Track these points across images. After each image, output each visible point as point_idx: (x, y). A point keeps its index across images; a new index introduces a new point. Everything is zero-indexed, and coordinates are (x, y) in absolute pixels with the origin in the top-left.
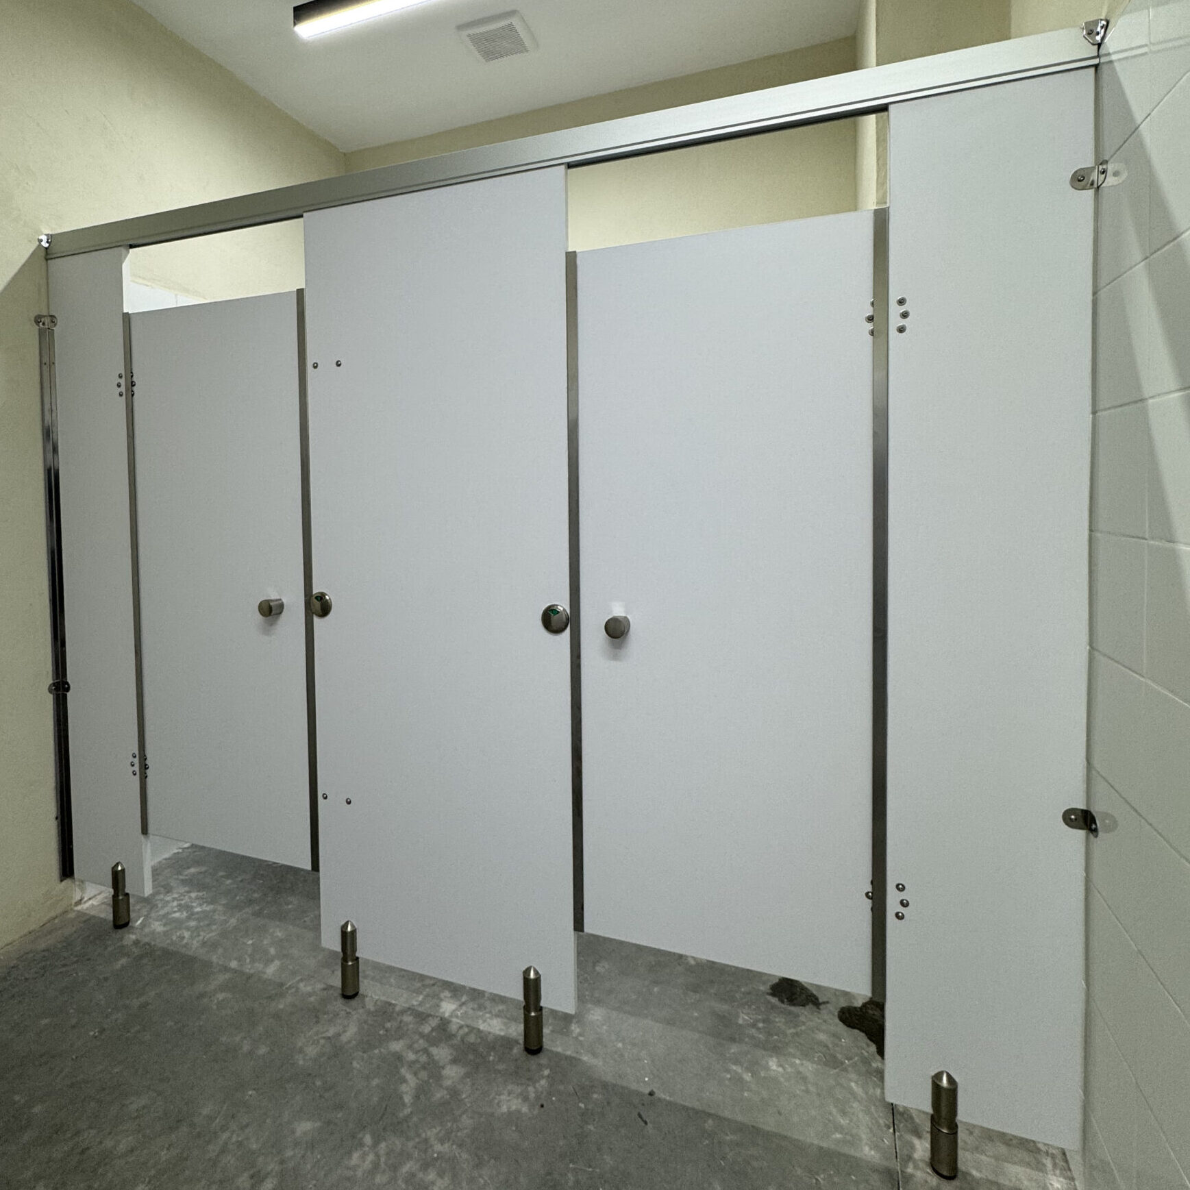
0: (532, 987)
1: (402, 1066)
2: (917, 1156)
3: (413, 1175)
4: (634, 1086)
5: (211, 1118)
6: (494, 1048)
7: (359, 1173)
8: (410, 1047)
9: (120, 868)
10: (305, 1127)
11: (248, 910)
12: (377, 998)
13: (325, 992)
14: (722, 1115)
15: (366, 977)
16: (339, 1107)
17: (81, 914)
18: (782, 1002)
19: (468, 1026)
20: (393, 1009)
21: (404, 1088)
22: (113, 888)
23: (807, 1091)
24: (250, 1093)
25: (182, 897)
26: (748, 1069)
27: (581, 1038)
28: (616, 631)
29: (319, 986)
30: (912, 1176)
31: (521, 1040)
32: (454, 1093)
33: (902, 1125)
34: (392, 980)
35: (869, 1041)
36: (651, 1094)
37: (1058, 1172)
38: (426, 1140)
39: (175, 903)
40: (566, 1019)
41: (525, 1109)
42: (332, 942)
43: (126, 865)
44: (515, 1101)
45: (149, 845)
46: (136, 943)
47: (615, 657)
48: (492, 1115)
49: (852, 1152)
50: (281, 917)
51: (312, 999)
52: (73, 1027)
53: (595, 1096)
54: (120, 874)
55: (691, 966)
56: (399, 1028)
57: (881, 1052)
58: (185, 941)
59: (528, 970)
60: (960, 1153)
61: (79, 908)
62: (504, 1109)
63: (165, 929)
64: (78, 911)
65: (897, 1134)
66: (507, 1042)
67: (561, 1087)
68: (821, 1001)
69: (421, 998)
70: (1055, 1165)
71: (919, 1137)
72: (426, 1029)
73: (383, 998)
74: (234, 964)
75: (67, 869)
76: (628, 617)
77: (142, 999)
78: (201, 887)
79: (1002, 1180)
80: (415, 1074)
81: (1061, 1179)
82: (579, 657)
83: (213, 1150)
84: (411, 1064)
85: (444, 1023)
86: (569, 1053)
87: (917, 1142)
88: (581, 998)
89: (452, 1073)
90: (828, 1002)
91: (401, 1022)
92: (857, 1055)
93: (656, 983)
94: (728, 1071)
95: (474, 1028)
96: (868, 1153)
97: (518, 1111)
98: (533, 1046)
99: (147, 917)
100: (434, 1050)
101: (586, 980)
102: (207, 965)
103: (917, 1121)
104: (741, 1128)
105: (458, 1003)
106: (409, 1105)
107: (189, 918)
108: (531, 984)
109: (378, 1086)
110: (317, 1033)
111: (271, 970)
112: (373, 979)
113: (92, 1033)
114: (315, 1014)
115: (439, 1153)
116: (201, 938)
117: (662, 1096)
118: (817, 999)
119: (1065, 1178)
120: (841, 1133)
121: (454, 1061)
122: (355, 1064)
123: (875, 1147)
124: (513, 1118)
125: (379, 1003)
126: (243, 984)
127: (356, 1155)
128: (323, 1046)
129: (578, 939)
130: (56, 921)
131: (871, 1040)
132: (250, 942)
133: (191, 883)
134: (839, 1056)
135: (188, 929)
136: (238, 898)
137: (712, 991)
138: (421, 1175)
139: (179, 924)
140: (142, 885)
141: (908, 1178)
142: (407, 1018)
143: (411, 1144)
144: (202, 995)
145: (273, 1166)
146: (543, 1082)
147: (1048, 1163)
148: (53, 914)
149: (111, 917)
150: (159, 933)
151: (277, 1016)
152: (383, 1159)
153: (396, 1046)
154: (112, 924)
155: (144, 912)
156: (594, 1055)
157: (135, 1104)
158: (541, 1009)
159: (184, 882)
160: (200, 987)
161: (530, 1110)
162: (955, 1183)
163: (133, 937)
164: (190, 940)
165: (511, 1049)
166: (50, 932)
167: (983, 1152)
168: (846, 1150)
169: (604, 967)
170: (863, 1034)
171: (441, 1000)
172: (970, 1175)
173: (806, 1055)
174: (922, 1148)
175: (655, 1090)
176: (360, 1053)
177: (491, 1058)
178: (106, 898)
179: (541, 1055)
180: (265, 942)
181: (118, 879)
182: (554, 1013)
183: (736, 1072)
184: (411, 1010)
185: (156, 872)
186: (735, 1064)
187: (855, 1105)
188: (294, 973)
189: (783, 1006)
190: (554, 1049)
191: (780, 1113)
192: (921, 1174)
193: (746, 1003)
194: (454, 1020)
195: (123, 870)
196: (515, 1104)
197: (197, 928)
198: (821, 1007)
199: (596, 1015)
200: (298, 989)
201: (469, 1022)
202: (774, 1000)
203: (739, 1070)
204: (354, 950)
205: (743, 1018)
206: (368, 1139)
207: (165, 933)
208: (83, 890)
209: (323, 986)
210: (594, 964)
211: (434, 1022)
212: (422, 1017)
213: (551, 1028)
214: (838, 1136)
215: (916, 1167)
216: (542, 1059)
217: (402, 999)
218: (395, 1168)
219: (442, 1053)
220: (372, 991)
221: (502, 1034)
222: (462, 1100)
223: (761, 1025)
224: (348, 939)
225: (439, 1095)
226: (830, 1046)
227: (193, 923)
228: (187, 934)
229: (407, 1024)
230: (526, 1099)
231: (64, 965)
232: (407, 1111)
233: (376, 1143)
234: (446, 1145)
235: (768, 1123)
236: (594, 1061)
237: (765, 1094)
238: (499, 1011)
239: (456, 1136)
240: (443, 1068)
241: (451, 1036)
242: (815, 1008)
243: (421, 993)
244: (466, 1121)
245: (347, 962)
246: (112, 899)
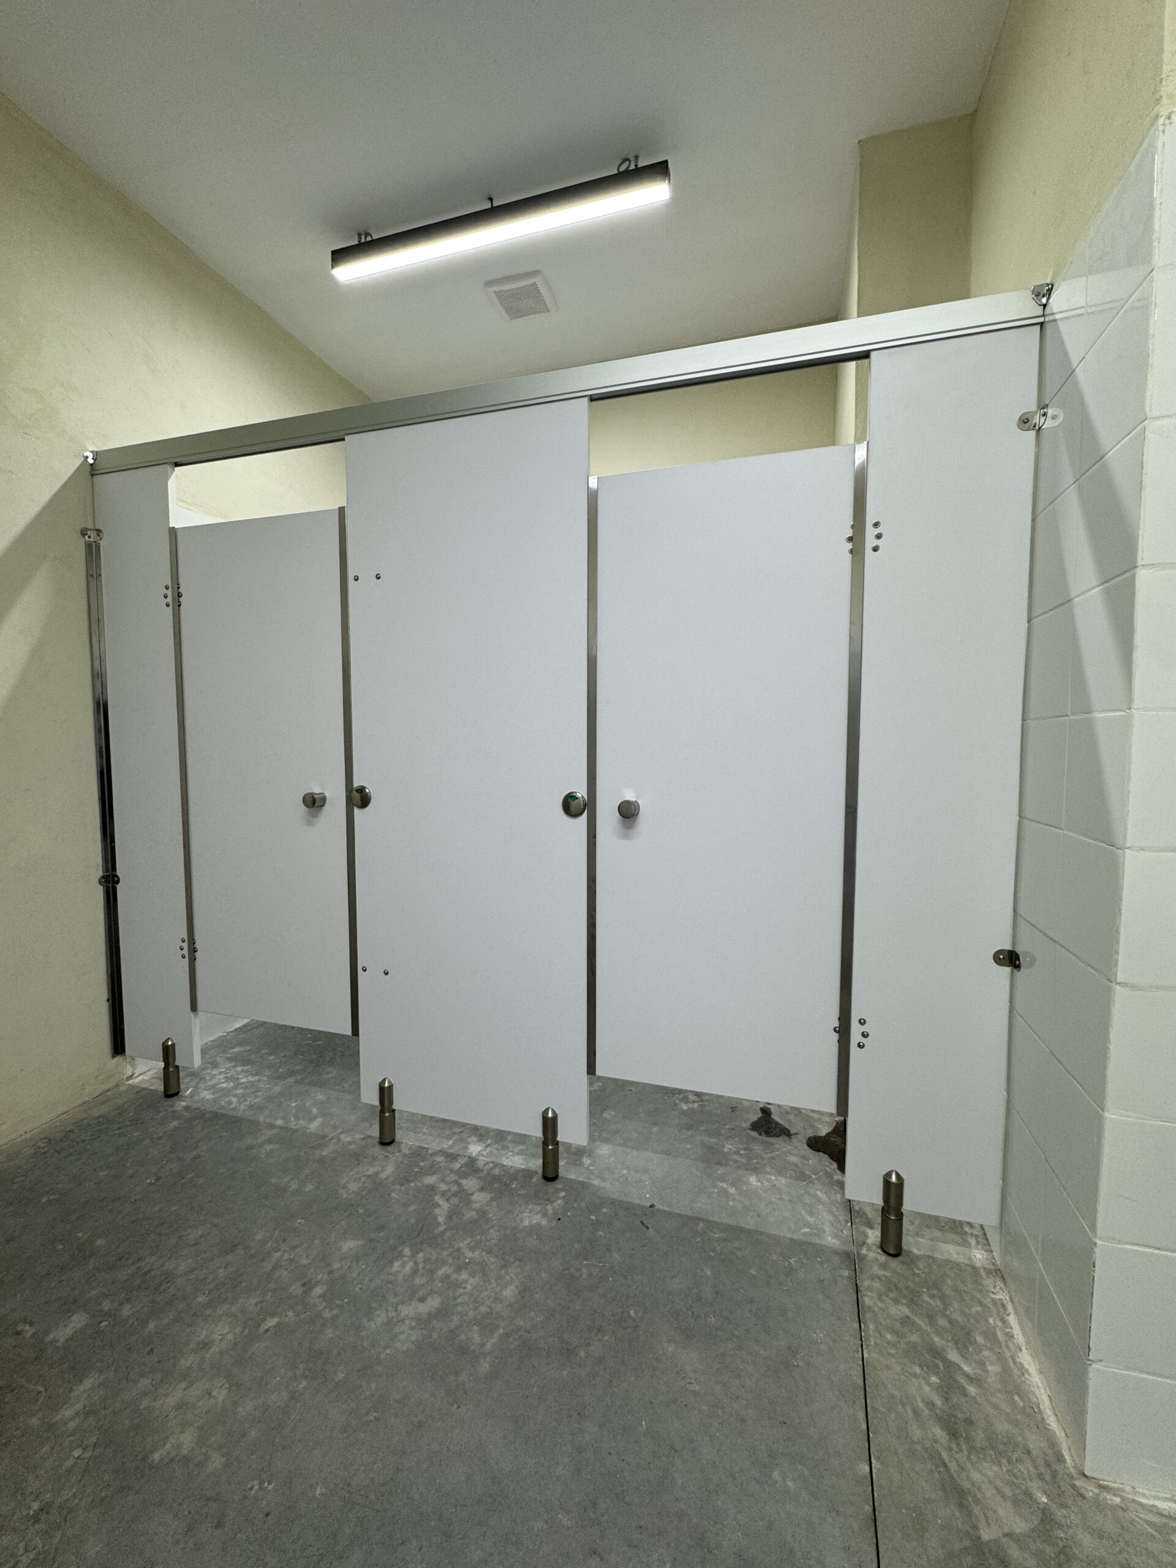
0: (550, 1124)
1: (436, 1195)
2: (869, 1241)
3: (448, 1277)
4: (637, 1201)
5: (263, 1243)
6: (516, 1179)
7: (400, 1277)
8: (442, 1180)
9: (170, 1043)
10: (349, 1245)
11: (291, 1080)
12: (411, 1143)
13: (364, 1141)
14: (710, 1218)
15: (401, 1128)
16: (381, 1228)
17: (132, 1087)
18: (760, 1134)
19: (493, 1162)
20: (426, 1152)
21: (437, 1211)
22: (164, 1061)
23: (781, 1199)
24: (299, 1221)
25: (228, 1071)
26: (733, 1185)
27: (591, 1168)
28: (628, 812)
29: (358, 1136)
30: (865, 1256)
31: (540, 1171)
32: (482, 1213)
33: (857, 1220)
34: (425, 1130)
35: (831, 1161)
36: (652, 1206)
37: (980, 1247)
38: (458, 1250)
39: (222, 1076)
40: (579, 1153)
41: (544, 1222)
42: (370, 1097)
43: (176, 1039)
44: (536, 1217)
45: (198, 1021)
46: (187, 1108)
47: (626, 836)
48: (515, 1228)
49: (818, 1241)
50: (321, 1084)
51: (353, 1146)
52: (131, 1177)
53: (604, 1210)
54: (170, 1049)
55: (685, 1111)
56: (432, 1166)
57: (842, 1168)
58: (232, 1106)
59: (546, 1111)
60: (904, 1238)
61: (130, 1082)
62: (526, 1223)
63: (213, 1097)
64: (129, 1085)
65: (854, 1226)
66: (528, 1174)
67: (575, 1205)
68: (792, 1133)
69: (450, 1143)
70: (978, 1243)
71: (872, 1228)
72: (456, 1166)
73: (417, 1144)
74: (279, 1122)
75: (118, 1046)
76: (639, 801)
77: (195, 1153)
78: (248, 1062)
79: (937, 1255)
80: (448, 1200)
81: (983, 1252)
82: (595, 837)
83: (267, 1267)
84: (443, 1194)
85: (472, 1161)
86: (581, 1179)
87: (870, 1232)
88: (592, 1138)
89: (480, 1199)
90: (797, 1134)
91: (433, 1161)
92: (821, 1171)
93: (655, 1124)
94: (715, 1187)
95: (498, 1164)
96: (831, 1241)
97: (539, 1224)
98: (550, 1175)
99: (196, 1087)
100: (464, 1182)
101: (594, 1124)
102: (255, 1124)
103: (870, 1216)
104: (726, 1228)
105: (484, 1145)
106: (442, 1223)
107: (235, 1088)
108: (550, 1123)
109: (414, 1210)
110: (358, 1173)
111: (314, 1126)
112: (407, 1129)
113: (148, 1181)
114: (357, 1157)
115: (470, 1259)
116: (248, 1103)
117: (661, 1207)
118: (789, 1131)
119: (986, 1251)
120: (809, 1228)
121: (482, 1189)
122: (393, 1195)
123: (836, 1236)
124: (534, 1229)
125: (413, 1147)
126: (287, 1137)
127: (397, 1264)
128: (364, 1183)
129: (591, 1084)
130: (109, 1093)
131: (833, 1160)
132: (293, 1105)
133: (237, 1060)
134: (807, 1173)
135: (235, 1096)
136: (281, 1070)
137: (702, 1128)
138: (455, 1276)
139: (227, 1092)
140: (191, 1058)
141: (862, 1258)
142: (439, 1159)
143: (445, 1253)
144: (250, 1147)
145: (322, 1276)
146: (559, 1202)
147: (973, 1241)
148: (106, 1087)
149: (161, 1088)
150: (207, 1100)
151: (321, 1161)
152: (421, 1266)
153: (430, 1180)
154: (162, 1094)
155: (193, 1083)
156: (604, 1180)
157: (193, 1234)
158: (557, 1143)
159: (230, 1059)
160: (249, 1141)
161: (548, 1222)
162: (900, 1259)
163: (184, 1104)
164: (237, 1105)
165: (531, 1178)
166: (103, 1103)
167: (923, 1236)
168: (815, 1240)
169: (610, 1114)
170: (827, 1156)
171: (469, 1143)
172: (912, 1252)
173: (780, 1173)
174: (874, 1236)
175: (655, 1203)
176: (398, 1187)
177: (514, 1186)
178: (157, 1073)
179: (557, 1181)
180: (307, 1104)
181: (168, 1052)
182: (568, 1146)
183: (722, 1187)
184: (442, 1152)
185: (204, 1051)
186: (721, 1182)
187: (820, 1207)
188: (335, 1128)
189: (761, 1137)
190: (569, 1177)
191: (759, 1216)
192: (874, 1254)
193: (731, 1137)
194: (481, 1158)
195: (173, 1045)
196: (536, 1219)
197: (244, 1095)
198: (792, 1137)
199: (604, 1150)
200: (339, 1140)
201: (494, 1159)
202: (754, 1134)
203: (725, 1186)
204: (391, 1103)
205: (728, 1147)
206: (407, 1251)
207: (215, 1101)
208: (133, 1066)
209: (362, 1136)
210: (602, 1113)
211: (463, 1161)
212: (453, 1157)
213: (565, 1161)
214: (807, 1230)
215: (869, 1249)
216: (558, 1184)
217: (434, 1143)
218: (432, 1272)
219: (470, 1184)
220: (406, 1139)
221: (523, 1167)
222: (490, 1218)
223: (742, 1152)
224: (385, 1093)
225: (469, 1215)
226: (800, 1165)
227: (239, 1092)
228: (234, 1100)
229: (439, 1163)
230: (545, 1215)
231: (119, 1128)
232: (442, 1228)
233: (414, 1253)
234: (477, 1253)
235: (750, 1223)
236: (603, 1184)
237: (747, 1203)
238: (521, 1150)
239: (485, 1245)
240: (472, 1194)
241: (478, 1170)
242: (787, 1138)
243: (451, 1139)
244: (493, 1233)
245: (385, 1114)
246: (162, 1072)
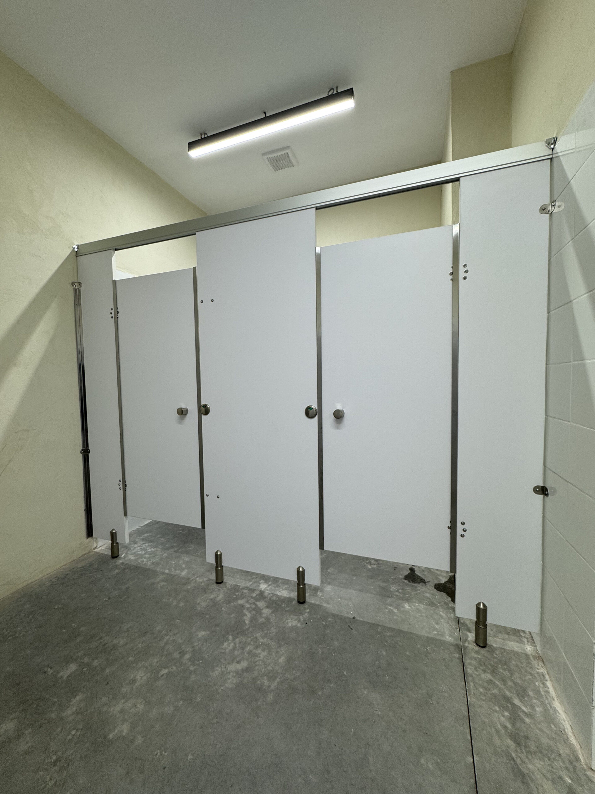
0: (301, 575)
1: (244, 609)
2: (469, 639)
3: (251, 651)
4: (346, 615)
5: (160, 631)
6: (284, 602)
7: (227, 651)
8: (247, 602)
9: (114, 531)
10: (202, 634)
11: (172, 550)
12: (232, 583)
13: (208, 582)
14: (384, 625)
15: (226, 575)
16: (217, 625)
17: (97, 553)
18: (409, 582)
19: (272, 594)
20: (239, 587)
21: (245, 618)
22: (111, 540)
23: (421, 616)
24: (177, 621)
25: (142, 546)
26: (395, 608)
27: (322, 597)
28: (338, 416)
29: (205, 579)
30: (467, 647)
31: (296, 599)
32: (268, 619)
33: (463, 628)
34: (238, 576)
35: (447, 596)
36: (354, 618)
37: (529, 644)
38: (256, 638)
39: (139, 548)
40: (316, 590)
41: (299, 625)
42: (211, 559)
43: (117, 530)
44: (294, 622)
45: (127, 521)
46: (122, 563)
47: (338, 428)
48: (284, 627)
49: (442, 639)
50: (187, 553)
51: (203, 584)
52: (96, 597)
53: (329, 619)
54: (114, 534)
55: (370, 569)
56: (242, 595)
57: (453, 600)
58: (144, 563)
59: (299, 568)
60: (488, 638)
61: (96, 550)
62: (290, 625)
63: (134, 558)
64: (95, 552)
65: (461, 631)
66: (290, 600)
67: (315, 616)
68: (426, 581)
69: (251, 583)
70: (528, 641)
71: (470, 632)
72: (254, 595)
73: (234, 583)
74: (167, 571)
75: (90, 533)
76: (344, 410)
77: (126, 586)
78: (151, 541)
79: (505, 648)
80: (250, 612)
81: (531, 647)
82: (322, 428)
83: (162, 644)
84: (248, 609)
85: (262, 593)
86: (317, 603)
87: (469, 634)
88: (322, 582)
89: (266, 612)
90: (429, 582)
91: (243, 592)
92: (442, 602)
93: (355, 575)
94: (387, 608)
95: (275, 594)
96: (448, 638)
97: (296, 626)
98: (301, 601)
99: (126, 553)
100: (258, 603)
101: (324, 575)
102: (155, 573)
103: (469, 626)
104: (393, 630)
105: (268, 585)
106: (248, 624)
107: (145, 553)
108: (301, 573)
109: (234, 617)
110: (206, 597)
111: (184, 573)
112: (229, 576)
113: (105, 599)
114: (205, 590)
115: (262, 642)
116: (151, 561)
117: (359, 619)
118: (425, 581)
119: (533, 646)
120: (436, 631)
121: (267, 607)
122: (223, 609)
123: (451, 636)
124: (293, 628)
125: (232, 585)
126: (170, 579)
127: (225, 644)
128: (209, 602)
129: (321, 554)
130: (85, 556)
131: (449, 596)
132: (173, 563)
133: (146, 540)
134: (435, 602)
135: (145, 558)
136: (167, 545)
137: (379, 578)
138: (254, 651)
139: (141, 556)
140: (124, 539)
141: (466, 648)
142: (246, 591)
143: (249, 639)
144: (153, 584)
145: (189, 649)
146: (306, 614)
147: (525, 640)
148: (84, 553)
149: (110, 553)
150: (132, 560)
151: (187, 591)
152: (237, 645)
153: (241, 602)
154: (110, 556)
155: (125, 551)
156: (328, 604)
157: (126, 627)
158: (305, 584)
159: (142, 540)
160: (153, 580)
161: (301, 625)
162: (486, 649)
163: (121, 561)
164: (147, 562)
165: (292, 602)
166: (83, 560)
167: (498, 637)
168: (439, 638)
169: (331, 570)
170: (445, 594)
171: (260, 584)
172: (492, 646)
173: (420, 602)
174: (471, 636)
175: (355, 616)
176: (225, 605)
177: (283, 606)
178: (108, 546)
179: (305, 604)
180: (180, 563)
181: (113, 536)
182: (310, 586)
183: (390, 609)
184: (247, 588)
185: (130, 535)
186: (390, 606)
187: (442, 620)
188: (194, 574)
189: (410, 583)
190: (311, 602)
191: (410, 624)
192: (472, 646)
193: (394, 583)
194: (266, 591)
195: (116, 532)
196: (295, 623)
197: (149, 557)
198: (427, 583)
199: (328, 588)
200: (196, 581)
201: (273, 592)
202: (406, 581)
203: (392, 609)
204: (221, 562)
205: (393, 588)
206: (230, 638)
207: (136, 560)
208: (97, 543)
209: (207, 579)
210: (327, 569)
211: (257, 592)
212: (252, 591)
213: (309, 594)
214: (435, 632)
215: (469, 643)
216: (306, 606)
217: (243, 583)
218: (243, 648)
219: (261, 604)
220: (229, 580)
221: (288, 596)
222: (271, 622)
223: (400, 591)
224: (218, 558)
225: (261, 620)
226: (431, 599)
227: (147, 556)
228: (145, 560)
229: (245, 593)
230: (299, 621)
231: (90, 573)
232: (247, 627)
233: (234, 639)
234: (265, 639)
235: (405, 628)
236: (329, 606)
237: (403, 617)
238: (286, 587)
239: (269, 635)
240: (262, 610)
241: (266, 597)
242: (424, 584)
243: (251, 581)
244: (273, 630)
245: (218, 568)
246: (110, 545)
